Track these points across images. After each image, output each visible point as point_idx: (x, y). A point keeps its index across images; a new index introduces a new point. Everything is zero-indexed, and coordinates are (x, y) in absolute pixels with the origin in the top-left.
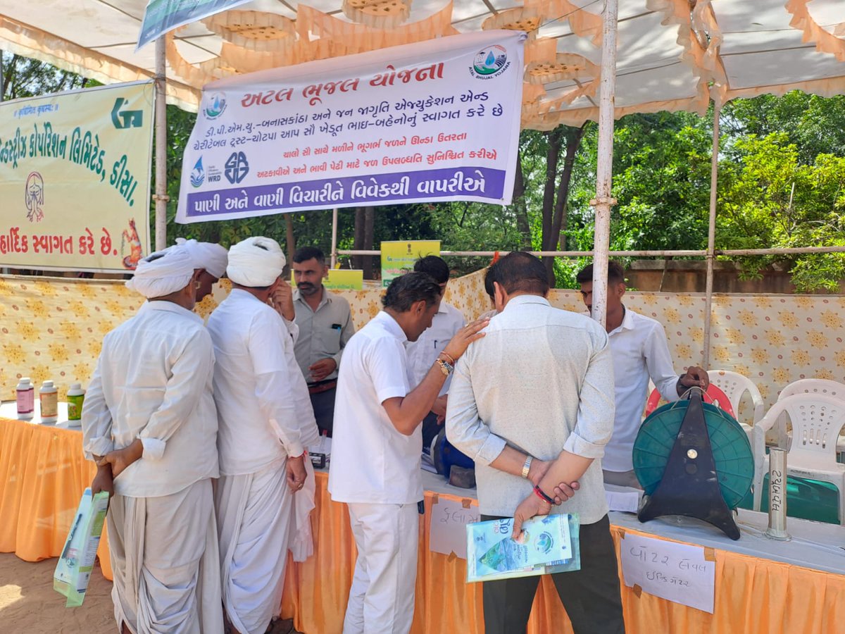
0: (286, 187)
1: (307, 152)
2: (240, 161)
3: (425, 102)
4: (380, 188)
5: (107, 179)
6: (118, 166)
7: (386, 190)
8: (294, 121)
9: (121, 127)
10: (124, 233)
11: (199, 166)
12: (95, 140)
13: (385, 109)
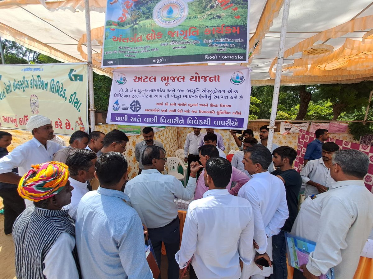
0: (159, 116)
1: (167, 104)
2: (137, 104)
3: (214, 91)
4: (199, 121)
5: (68, 101)
6: (73, 96)
7: (202, 122)
8: (160, 91)
9: (73, 81)
10: (76, 122)
11: (117, 103)
12: (61, 84)
13: (198, 91)
